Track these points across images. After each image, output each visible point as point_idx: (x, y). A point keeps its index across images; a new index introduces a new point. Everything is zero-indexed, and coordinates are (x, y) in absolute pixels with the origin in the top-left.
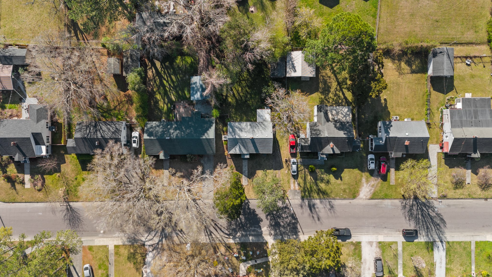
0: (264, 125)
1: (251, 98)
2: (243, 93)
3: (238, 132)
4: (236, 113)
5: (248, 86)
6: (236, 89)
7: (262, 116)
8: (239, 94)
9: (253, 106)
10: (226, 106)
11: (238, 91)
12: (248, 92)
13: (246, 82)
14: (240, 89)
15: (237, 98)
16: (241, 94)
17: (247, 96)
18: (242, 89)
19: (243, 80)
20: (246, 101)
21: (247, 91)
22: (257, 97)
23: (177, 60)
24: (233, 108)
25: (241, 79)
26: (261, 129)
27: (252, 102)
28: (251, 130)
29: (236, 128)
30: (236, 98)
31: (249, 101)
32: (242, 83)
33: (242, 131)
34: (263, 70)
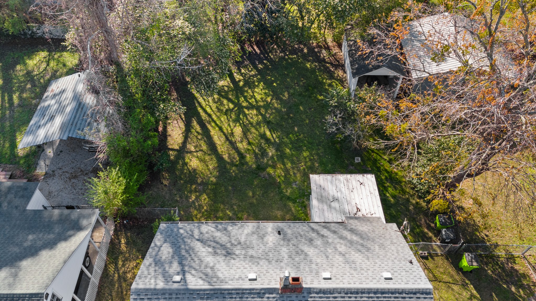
0: (352, 231)
1: (282, 157)
2: (249, 143)
3: (210, 260)
4: (216, 211)
5: (268, 123)
6: (221, 129)
7: (335, 199)
8: (233, 144)
9: (288, 182)
10: (174, 183)
11: (229, 138)
12: (267, 140)
13: (263, 111)
14: (238, 130)
15: (226, 157)
16: (242, 146)
17: (264, 153)
18: (245, 132)
19: (251, 107)
20: (261, 168)
21: (263, 136)
22: (305, 154)
23: (30, 58)
24: (204, 191)
25: (245, 104)
26: (342, 249)
27: (286, 171)
28: (284, 251)
29: (198, 246)
30: (220, 158)
31: (274, 167)
32: (245, 115)
33: (229, 254)
34: (322, 84)
